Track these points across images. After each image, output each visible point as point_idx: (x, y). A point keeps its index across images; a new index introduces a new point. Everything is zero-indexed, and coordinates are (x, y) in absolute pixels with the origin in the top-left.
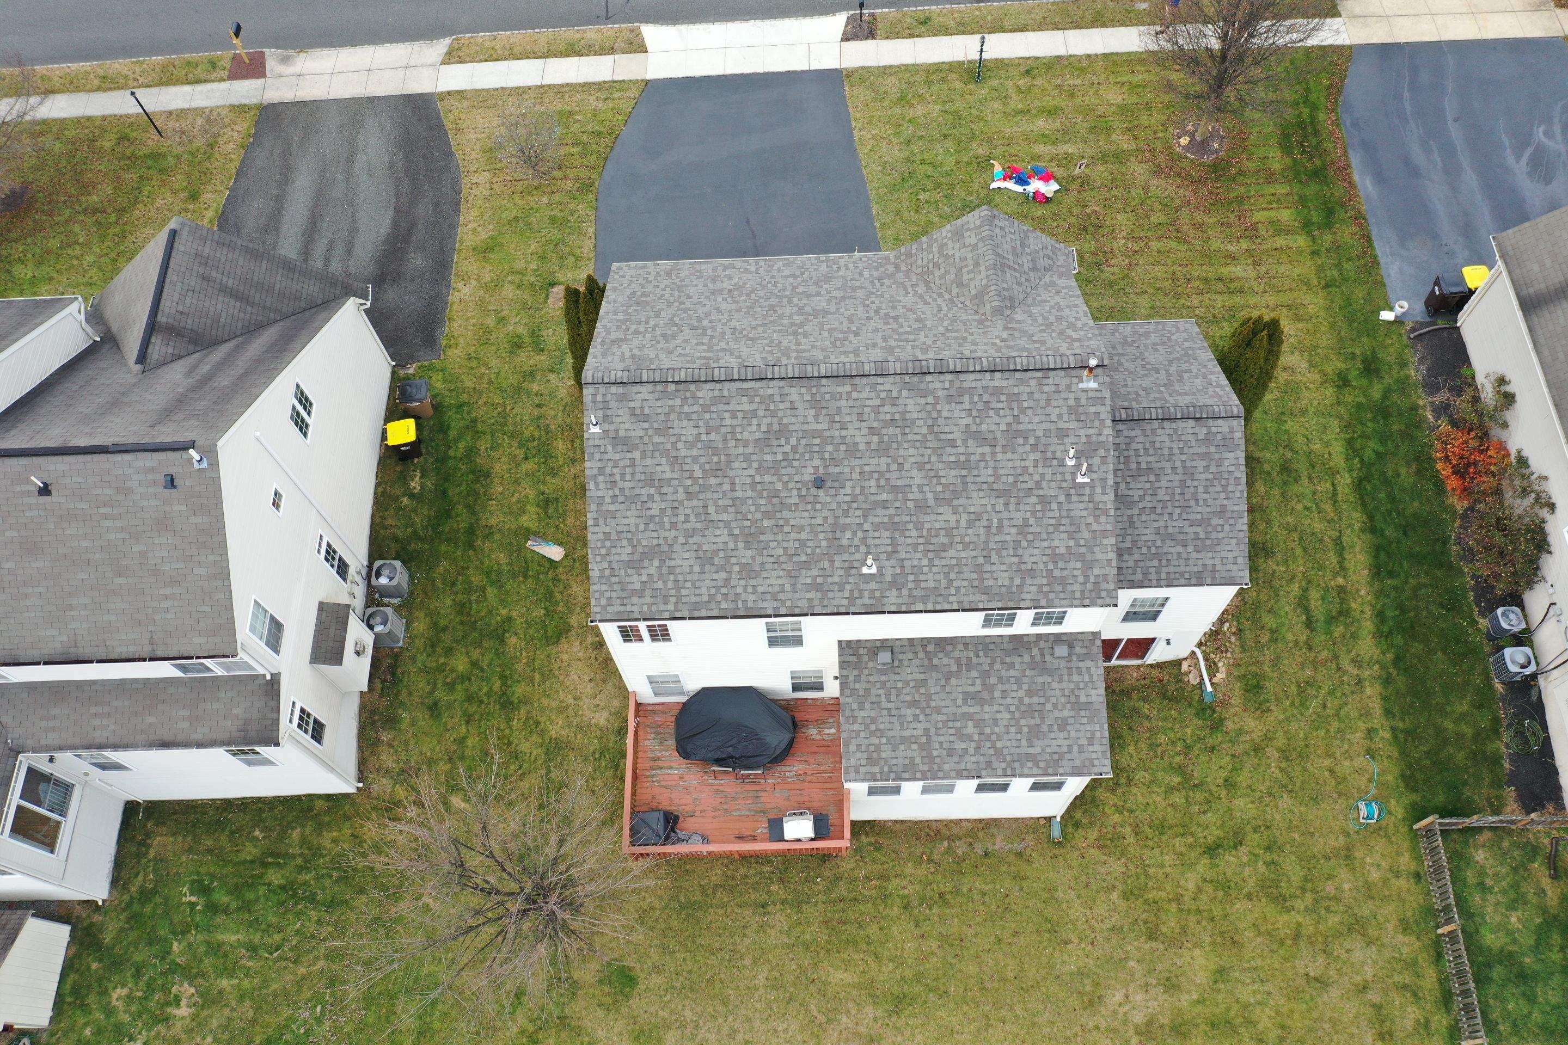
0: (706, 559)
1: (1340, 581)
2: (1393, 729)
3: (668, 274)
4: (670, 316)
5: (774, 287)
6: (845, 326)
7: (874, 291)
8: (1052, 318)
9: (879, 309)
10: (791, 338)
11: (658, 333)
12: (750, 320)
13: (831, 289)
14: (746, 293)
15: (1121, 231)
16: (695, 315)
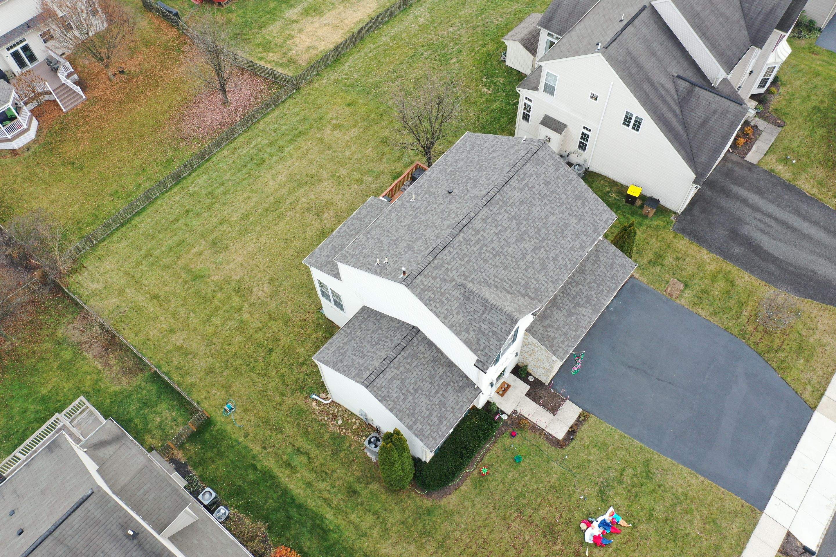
0: (457, 161)
1: (298, 475)
2: (240, 444)
3: (594, 225)
4: (561, 196)
5: (553, 246)
6: (505, 236)
7: (520, 271)
8: (446, 302)
9: (505, 258)
10: (513, 214)
11: (553, 183)
12: (536, 215)
13: (534, 260)
14: (557, 233)
15: (534, 544)
16: (555, 204)
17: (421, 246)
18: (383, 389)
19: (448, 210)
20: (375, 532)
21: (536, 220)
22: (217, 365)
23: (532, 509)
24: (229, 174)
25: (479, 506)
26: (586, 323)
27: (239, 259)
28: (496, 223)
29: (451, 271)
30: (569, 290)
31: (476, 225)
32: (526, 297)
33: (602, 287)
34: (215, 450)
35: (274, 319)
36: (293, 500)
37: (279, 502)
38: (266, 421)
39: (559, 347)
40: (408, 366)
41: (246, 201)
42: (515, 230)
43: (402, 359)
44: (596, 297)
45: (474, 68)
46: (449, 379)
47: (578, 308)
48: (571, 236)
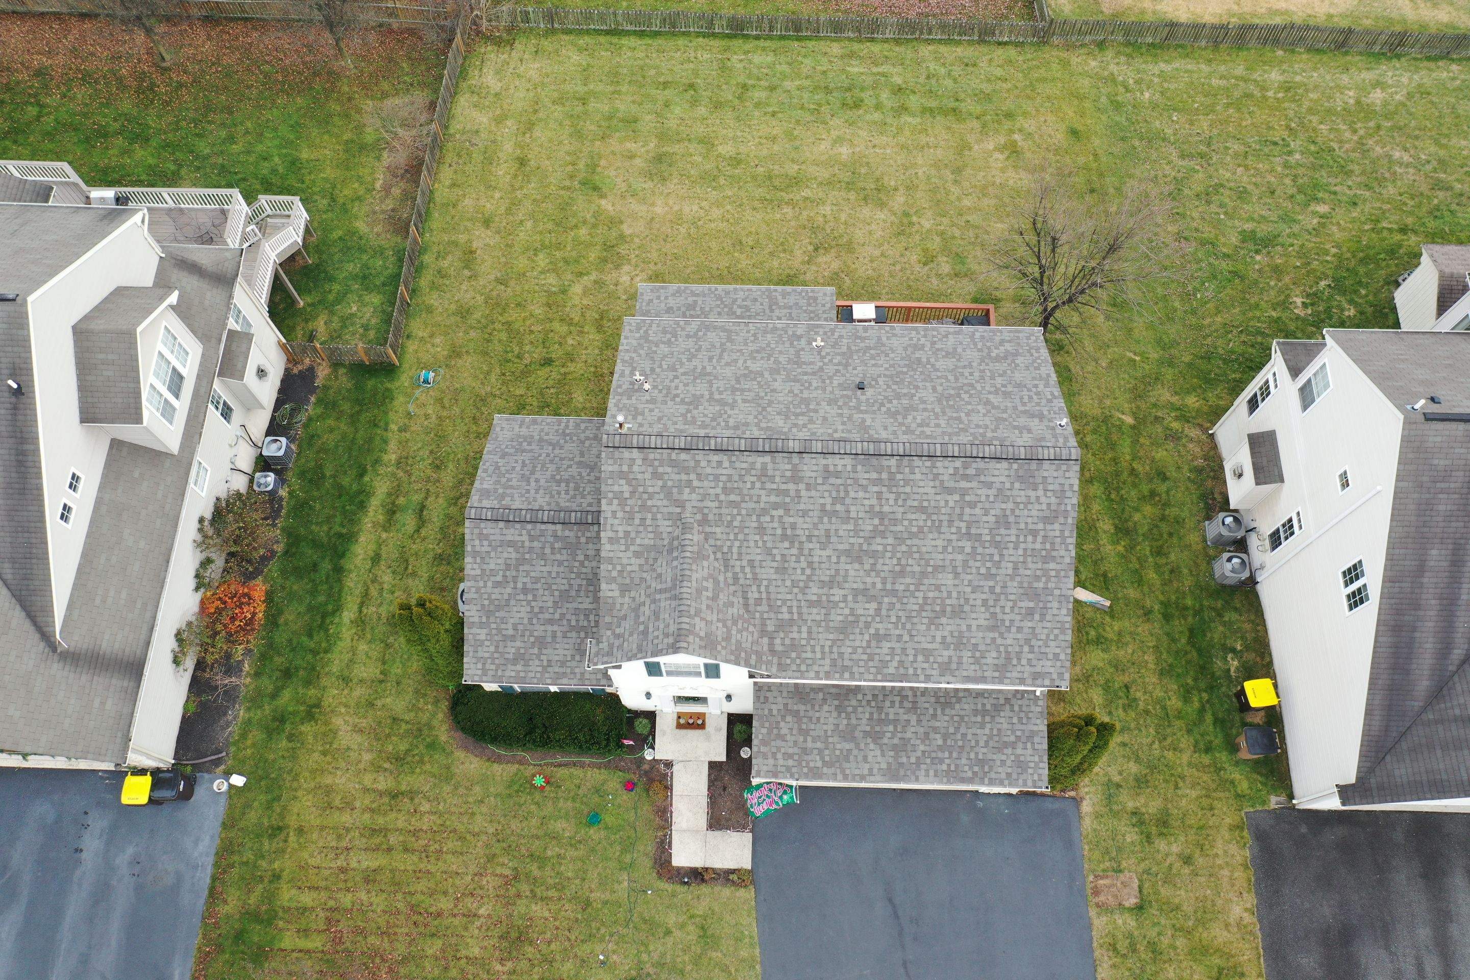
0: (951, 354)
1: (384, 535)
2: (386, 430)
3: (1008, 658)
4: (1003, 564)
5: (898, 617)
6: (834, 527)
7: (800, 597)
8: (637, 521)
9: (798, 557)
10: (886, 509)
11: (1013, 531)
12: (924, 549)
13: (842, 605)
14: (928, 608)
15: (480, 928)
16: (978, 564)
17: (705, 416)
18: (485, 543)
19: (811, 407)
20: (358, 692)
21: (916, 556)
22: (477, 315)
23: (532, 891)
24: (797, 83)
25: (484, 809)
26: (857, 772)
27: (659, 210)
28: (842, 494)
29: (693, 490)
30: (888, 704)
31: (805, 468)
32: (765, 640)
33: (947, 754)
34: (357, 408)
35: (600, 328)
36: (342, 555)
37: (330, 539)
38: (441, 437)
39: (774, 755)
40: (548, 551)
41: (764, 141)
42: (862, 534)
43: (550, 533)
44: (918, 758)
45: (1334, 251)
46: (586, 624)
47: (869, 740)
48: (946, 633)
